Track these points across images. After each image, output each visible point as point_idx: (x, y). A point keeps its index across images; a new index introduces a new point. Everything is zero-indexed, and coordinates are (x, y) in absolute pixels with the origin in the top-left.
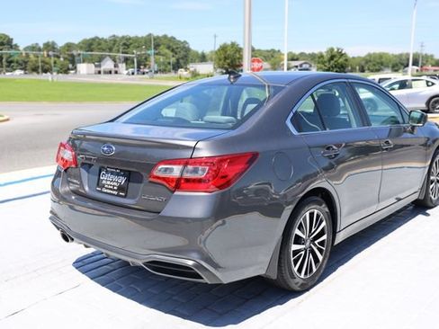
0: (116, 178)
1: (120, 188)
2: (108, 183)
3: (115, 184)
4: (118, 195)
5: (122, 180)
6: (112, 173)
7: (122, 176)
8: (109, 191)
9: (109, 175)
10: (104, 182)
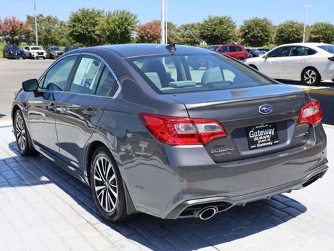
0: (266, 132)
1: (273, 138)
2: (261, 138)
3: (267, 136)
4: (274, 144)
5: (272, 132)
6: (260, 129)
7: (270, 128)
8: (264, 144)
9: (259, 132)
10: (255, 139)
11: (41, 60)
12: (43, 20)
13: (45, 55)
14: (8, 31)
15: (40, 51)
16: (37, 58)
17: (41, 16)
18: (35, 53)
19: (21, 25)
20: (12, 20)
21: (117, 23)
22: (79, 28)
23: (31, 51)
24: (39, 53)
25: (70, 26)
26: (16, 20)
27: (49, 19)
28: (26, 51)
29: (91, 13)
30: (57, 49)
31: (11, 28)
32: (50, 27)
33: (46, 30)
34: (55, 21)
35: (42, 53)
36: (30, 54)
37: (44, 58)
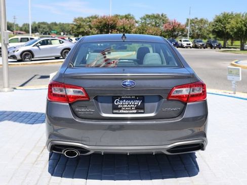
0: (132, 102)
3: (132, 106)
4: (136, 113)
5: (138, 103)
6: (126, 99)
7: (137, 100)
8: (128, 111)
9: (124, 101)
10: (119, 106)
11: (189, 49)
12: (197, 21)
13: (191, 45)
14: (170, 29)
15: (188, 43)
16: (187, 47)
17: (197, 18)
18: (185, 44)
19: (179, 25)
20: (174, 21)
21: (243, 23)
22: (219, 27)
23: (183, 43)
24: (187, 44)
25: (213, 26)
26: (176, 22)
27: (202, 20)
28: (179, 42)
29: (230, 15)
30: (201, 42)
31: (172, 27)
32: (202, 27)
33: (198, 29)
34: (206, 22)
35: (190, 44)
36: (182, 44)
37: (191, 48)
